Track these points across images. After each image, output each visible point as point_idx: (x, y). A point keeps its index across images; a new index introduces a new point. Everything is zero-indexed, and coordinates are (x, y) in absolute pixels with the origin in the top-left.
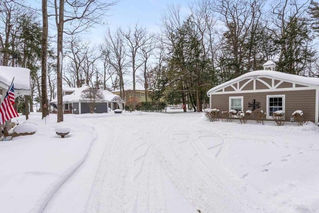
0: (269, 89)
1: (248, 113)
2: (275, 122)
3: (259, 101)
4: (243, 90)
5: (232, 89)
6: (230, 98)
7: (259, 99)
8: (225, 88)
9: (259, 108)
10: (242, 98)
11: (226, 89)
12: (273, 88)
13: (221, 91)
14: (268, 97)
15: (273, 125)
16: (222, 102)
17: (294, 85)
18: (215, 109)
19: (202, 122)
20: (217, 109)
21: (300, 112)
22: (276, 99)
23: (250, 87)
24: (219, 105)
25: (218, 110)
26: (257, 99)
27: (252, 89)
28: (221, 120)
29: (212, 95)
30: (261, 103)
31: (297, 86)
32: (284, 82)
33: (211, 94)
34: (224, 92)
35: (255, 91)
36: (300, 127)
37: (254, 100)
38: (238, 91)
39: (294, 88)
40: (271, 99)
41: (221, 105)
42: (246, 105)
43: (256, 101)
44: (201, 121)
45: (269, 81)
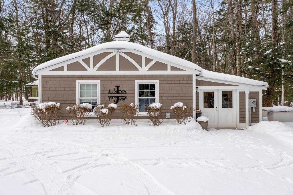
0: (138, 70)
1: (112, 108)
2: (150, 120)
3: (125, 89)
4: (99, 69)
5: (81, 68)
6: (78, 82)
7: (124, 86)
8: (68, 65)
9: (124, 99)
10: (98, 82)
11: (71, 67)
12: (143, 70)
13: (62, 69)
14: (137, 82)
15: (148, 125)
16: (63, 89)
17: (169, 68)
18: (53, 103)
19: (26, 129)
20: (57, 101)
21: (180, 104)
22: (147, 86)
23: (110, 65)
24: (57, 96)
25: (58, 105)
26: (121, 86)
27: (114, 69)
28: (65, 122)
29: (43, 77)
30: (128, 92)
31: (173, 68)
32: (157, 62)
33: (40, 74)
34: (66, 72)
35: (118, 72)
36: (182, 126)
37: (118, 87)
38: (91, 71)
39: (169, 72)
40: (141, 86)
41: (60, 96)
42: (104, 95)
43: (119, 88)
44: (24, 128)
45: (138, 58)
